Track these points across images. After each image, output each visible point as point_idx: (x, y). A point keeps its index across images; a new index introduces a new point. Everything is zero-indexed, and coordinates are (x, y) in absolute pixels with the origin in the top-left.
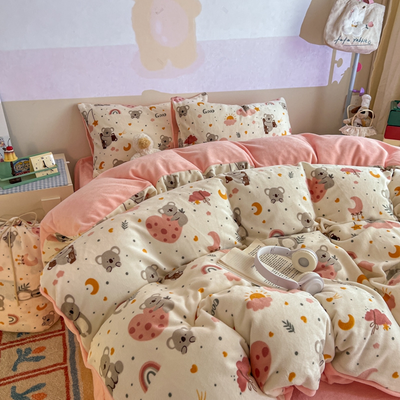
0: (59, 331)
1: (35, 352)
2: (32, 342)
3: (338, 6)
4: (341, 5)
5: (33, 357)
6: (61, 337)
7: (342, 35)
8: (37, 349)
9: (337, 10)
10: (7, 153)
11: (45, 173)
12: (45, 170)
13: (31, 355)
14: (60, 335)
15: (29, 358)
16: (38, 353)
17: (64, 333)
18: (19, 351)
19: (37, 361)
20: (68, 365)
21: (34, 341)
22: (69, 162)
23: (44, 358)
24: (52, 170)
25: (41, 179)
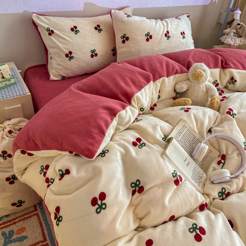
0: (33, 211)
1: (18, 233)
2: (12, 224)
5: (17, 238)
6: (36, 217)
8: (18, 230)
11: (4, 84)
12: (4, 81)
13: (15, 237)
14: (35, 215)
15: (13, 240)
16: (21, 234)
17: (38, 213)
18: (4, 234)
19: (21, 241)
20: (48, 242)
21: (15, 223)
22: (20, 71)
23: (27, 237)
24: (9, 80)
25: (0, 89)
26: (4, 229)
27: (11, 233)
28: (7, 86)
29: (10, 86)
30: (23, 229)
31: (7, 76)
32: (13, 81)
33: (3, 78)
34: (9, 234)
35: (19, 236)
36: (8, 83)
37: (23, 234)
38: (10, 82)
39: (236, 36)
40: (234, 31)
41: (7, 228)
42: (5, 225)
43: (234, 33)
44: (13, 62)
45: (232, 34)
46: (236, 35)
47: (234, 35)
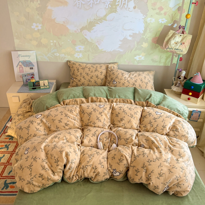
3: (170, 34)
4: (171, 34)
7: (170, 46)
9: (169, 36)
10: (32, 79)
11: (44, 87)
12: (44, 86)
24: (46, 86)
25: (42, 89)
28: (45, 89)
29: (46, 89)
31: (46, 85)
32: (48, 87)
33: (44, 85)
36: (45, 87)
38: (47, 87)
44: (56, 80)
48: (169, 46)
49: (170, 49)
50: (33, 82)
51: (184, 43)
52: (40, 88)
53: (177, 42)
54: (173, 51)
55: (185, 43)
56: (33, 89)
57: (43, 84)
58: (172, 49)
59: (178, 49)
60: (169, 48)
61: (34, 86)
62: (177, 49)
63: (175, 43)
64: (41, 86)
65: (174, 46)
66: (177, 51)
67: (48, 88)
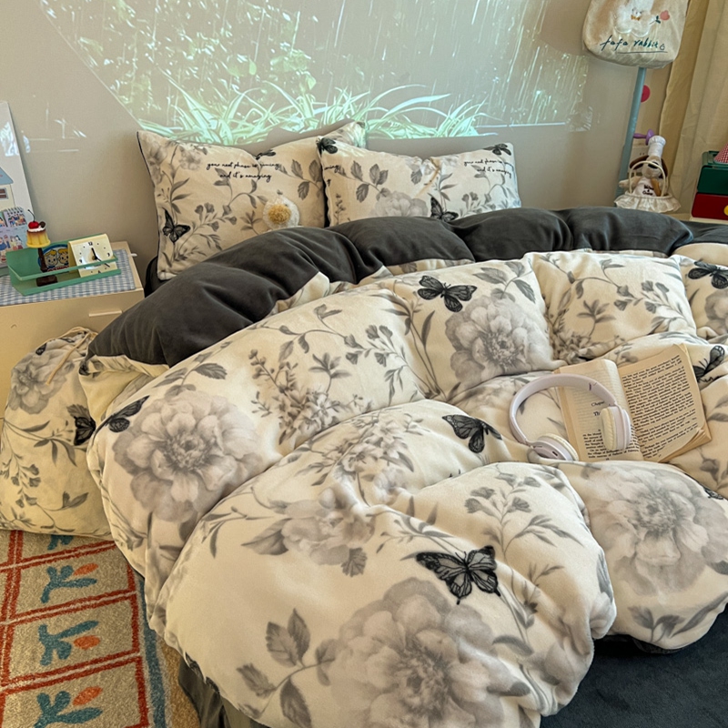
1: (80, 571)
2: (73, 557)
5: (77, 581)
7: (615, 33)
8: (82, 567)
11: (95, 270)
12: (95, 265)
13: (72, 578)
15: (68, 582)
16: (85, 574)
19: (83, 586)
20: (137, 592)
21: (77, 556)
22: (135, 255)
23: (95, 582)
24: (106, 263)
25: (87, 279)
26: (53, 563)
27: (67, 571)
28: (100, 276)
29: (106, 275)
30: (92, 567)
31: (101, 256)
32: (113, 266)
33: (96, 258)
34: (62, 572)
35: (79, 577)
36: (102, 269)
37: (90, 575)
38: (108, 269)
39: (651, 194)
40: (647, 182)
41: (59, 562)
42: (58, 556)
43: (646, 187)
44: (126, 242)
45: (641, 189)
46: (651, 191)
47: (644, 193)
48: (612, 32)
49: (615, 46)
50: (40, 249)
51: (668, 17)
52: (76, 274)
53: (639, 15)
54: (629, 51)
55: (670, 14)
56: (42, 282)
57: (90, 254)
58: (626, 44)
59: (648, 43)
60: (613, 43)
61: (44, 271)
62: (646, 44)
63: (633, 17)
64: (79, 264)
65: (633, 30)
66: (645, 49)
67: (113, 273)
